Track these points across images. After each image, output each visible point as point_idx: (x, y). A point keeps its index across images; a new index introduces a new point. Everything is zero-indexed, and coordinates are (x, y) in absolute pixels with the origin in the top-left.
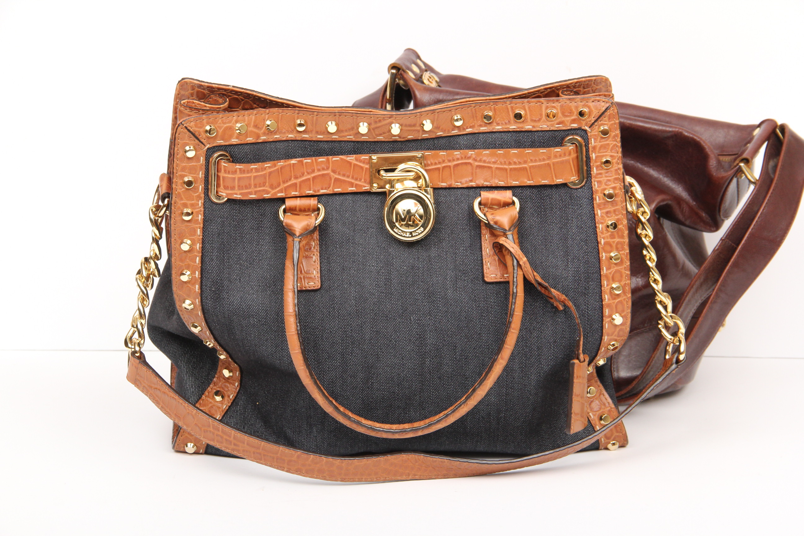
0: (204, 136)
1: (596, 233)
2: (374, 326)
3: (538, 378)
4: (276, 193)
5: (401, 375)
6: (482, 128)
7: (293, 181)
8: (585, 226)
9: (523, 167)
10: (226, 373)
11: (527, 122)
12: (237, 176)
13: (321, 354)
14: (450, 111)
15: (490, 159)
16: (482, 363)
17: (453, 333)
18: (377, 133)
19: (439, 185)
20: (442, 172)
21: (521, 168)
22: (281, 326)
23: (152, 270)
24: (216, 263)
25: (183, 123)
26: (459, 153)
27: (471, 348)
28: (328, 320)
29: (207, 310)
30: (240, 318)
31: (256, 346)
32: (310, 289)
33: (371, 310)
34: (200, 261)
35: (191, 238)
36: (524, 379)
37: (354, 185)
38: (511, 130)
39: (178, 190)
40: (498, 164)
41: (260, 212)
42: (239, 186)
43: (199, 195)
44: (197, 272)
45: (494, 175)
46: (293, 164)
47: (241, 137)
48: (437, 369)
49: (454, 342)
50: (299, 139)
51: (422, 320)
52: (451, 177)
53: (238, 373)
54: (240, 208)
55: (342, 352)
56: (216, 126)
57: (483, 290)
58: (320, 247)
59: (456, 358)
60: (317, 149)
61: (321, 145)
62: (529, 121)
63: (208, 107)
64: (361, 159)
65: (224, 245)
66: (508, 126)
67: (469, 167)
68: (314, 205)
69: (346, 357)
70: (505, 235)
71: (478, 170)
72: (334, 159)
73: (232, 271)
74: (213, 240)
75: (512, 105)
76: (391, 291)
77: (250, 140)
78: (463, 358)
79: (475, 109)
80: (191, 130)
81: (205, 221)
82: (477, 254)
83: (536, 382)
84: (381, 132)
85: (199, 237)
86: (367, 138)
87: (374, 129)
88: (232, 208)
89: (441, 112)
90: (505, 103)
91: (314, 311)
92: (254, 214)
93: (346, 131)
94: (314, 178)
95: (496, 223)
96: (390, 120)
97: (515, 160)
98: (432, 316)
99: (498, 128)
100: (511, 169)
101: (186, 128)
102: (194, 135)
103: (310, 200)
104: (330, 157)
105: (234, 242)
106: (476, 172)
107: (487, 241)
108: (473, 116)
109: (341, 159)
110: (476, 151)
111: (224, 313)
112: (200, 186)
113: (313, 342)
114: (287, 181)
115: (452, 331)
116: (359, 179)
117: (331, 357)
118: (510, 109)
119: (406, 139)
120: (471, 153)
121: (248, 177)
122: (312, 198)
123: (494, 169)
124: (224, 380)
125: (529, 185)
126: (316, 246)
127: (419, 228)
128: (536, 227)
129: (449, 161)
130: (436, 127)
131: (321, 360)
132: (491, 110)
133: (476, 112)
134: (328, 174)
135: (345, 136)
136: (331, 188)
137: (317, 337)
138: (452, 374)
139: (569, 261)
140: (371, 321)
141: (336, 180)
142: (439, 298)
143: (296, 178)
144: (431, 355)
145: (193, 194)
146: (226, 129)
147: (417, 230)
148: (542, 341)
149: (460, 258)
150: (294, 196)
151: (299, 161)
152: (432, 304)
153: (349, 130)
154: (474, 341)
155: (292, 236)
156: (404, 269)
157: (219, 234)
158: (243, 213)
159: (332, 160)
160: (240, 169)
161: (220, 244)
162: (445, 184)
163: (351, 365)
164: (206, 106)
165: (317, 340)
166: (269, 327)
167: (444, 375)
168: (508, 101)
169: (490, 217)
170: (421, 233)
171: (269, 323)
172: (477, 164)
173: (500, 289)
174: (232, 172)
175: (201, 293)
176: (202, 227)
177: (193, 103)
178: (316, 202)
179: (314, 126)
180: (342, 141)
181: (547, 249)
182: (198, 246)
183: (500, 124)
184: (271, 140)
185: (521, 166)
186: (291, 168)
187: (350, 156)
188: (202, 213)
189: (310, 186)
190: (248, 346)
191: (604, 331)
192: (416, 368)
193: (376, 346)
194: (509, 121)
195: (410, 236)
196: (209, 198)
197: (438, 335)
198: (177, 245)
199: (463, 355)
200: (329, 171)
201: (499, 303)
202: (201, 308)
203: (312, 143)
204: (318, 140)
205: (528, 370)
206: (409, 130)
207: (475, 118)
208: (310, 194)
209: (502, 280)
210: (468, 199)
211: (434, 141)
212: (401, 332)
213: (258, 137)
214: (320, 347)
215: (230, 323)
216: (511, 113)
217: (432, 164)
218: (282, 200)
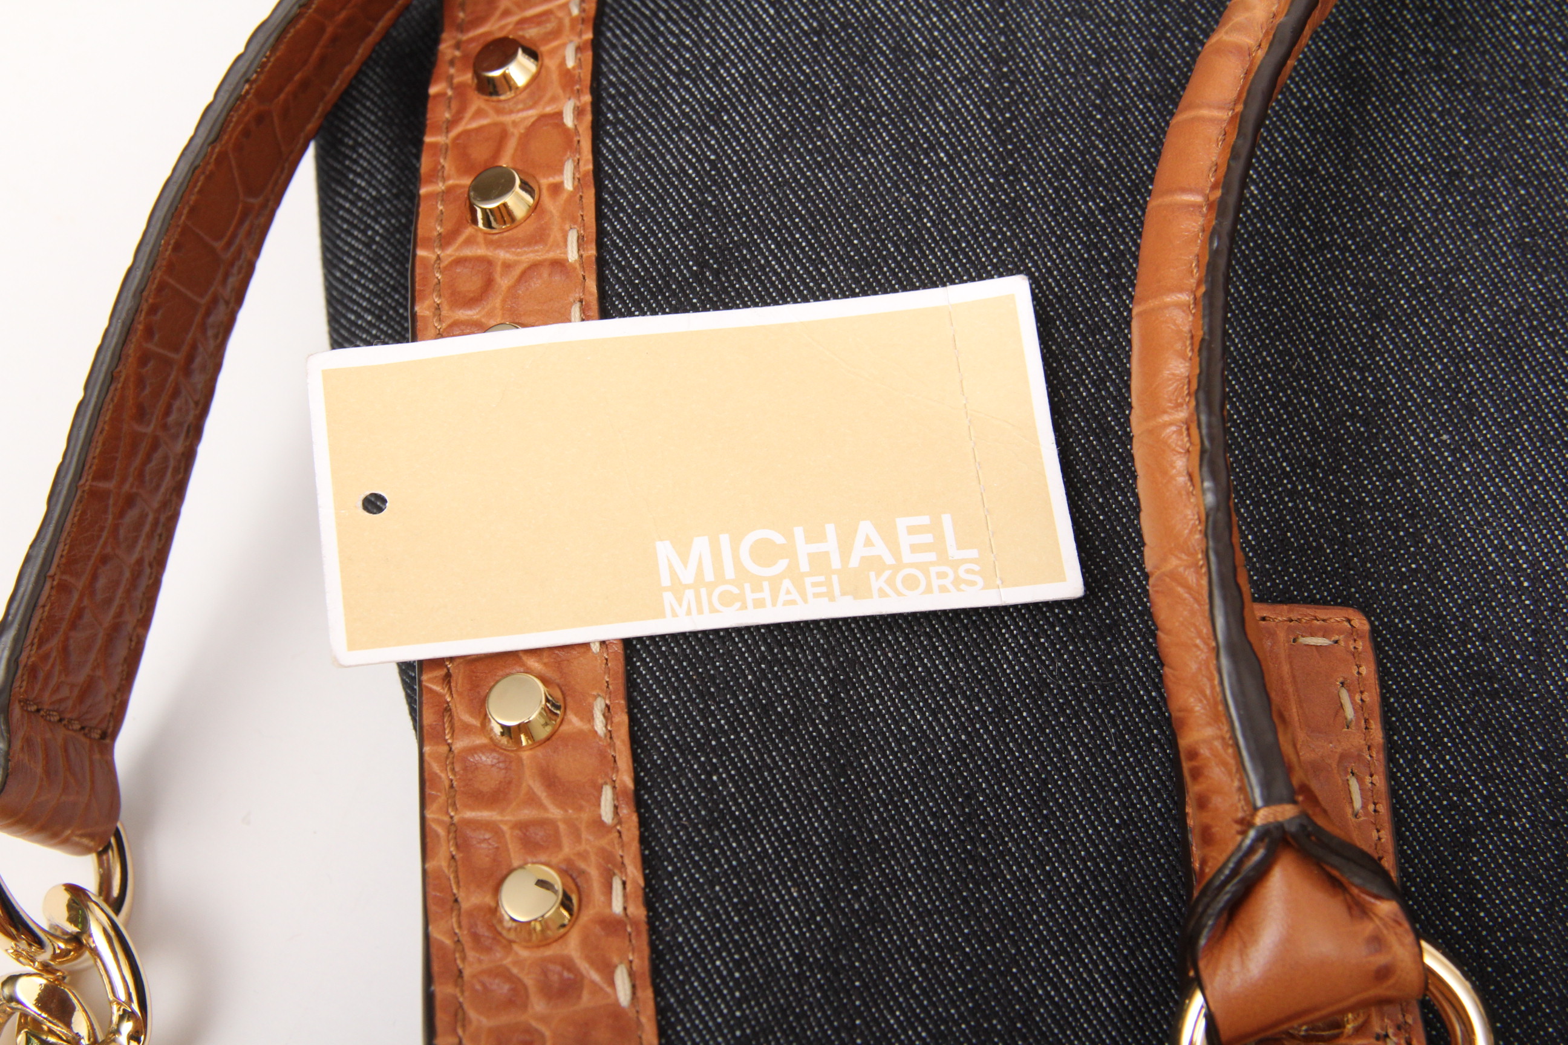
1: (650, 863)
8: (717, 913)
16: (1353, 149)
36: (1092, 47)
57: (1369, 576)
78: (1471, 179)
128: (1037, 943)
139: (826, 707)
148: (995, 251)
154: (1411, 274)
181: (967, 798)
191: (592, 285)
201: (1267, 491)
205: (1069, 98)
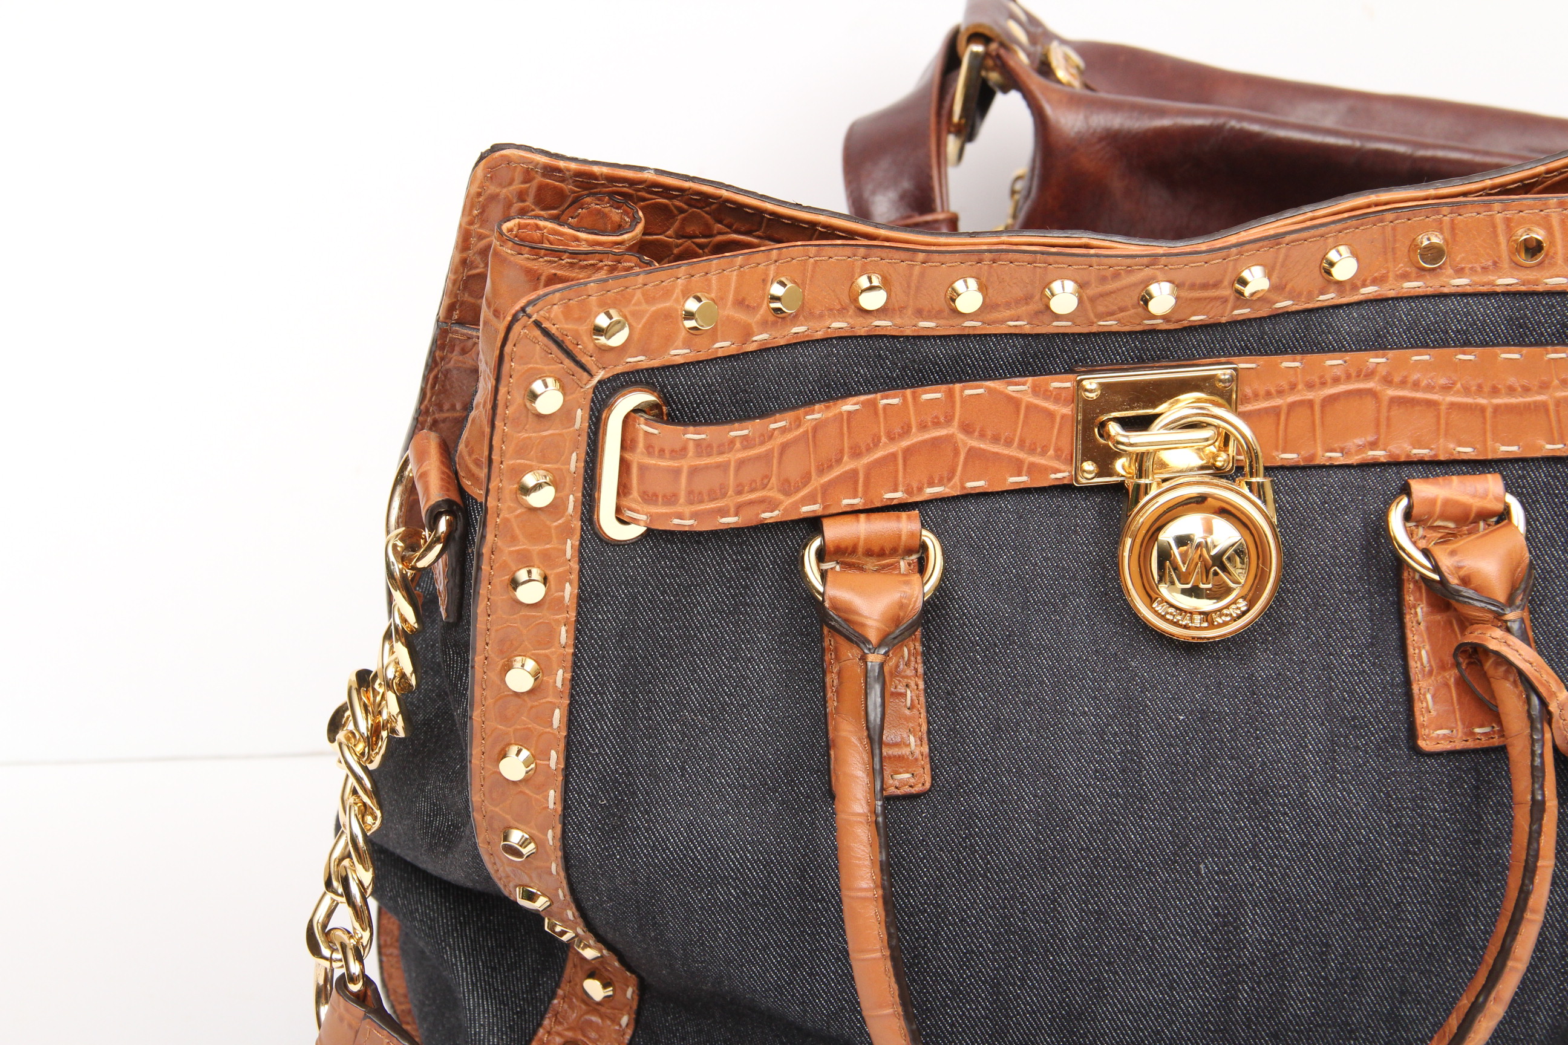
0: (591, 346)
2: (1092, 897)
3: (1557, 1020)
4: (796, 506)
5: (1165, 1034)
6: (1408, 285)
7: (848, 465)
9: (1535, 402)
10: (595, 989)
11: (1553, 265)
12: (685, 464)
13: (931, 987)
14: (1322, 236)
15: (1432, 378)
17: (1322, 907)
18: (1101, 309)
19: (1274, 457)
20: (1287, 420)
21: (1529, 404)
22: (813, 907)
23: (385, 716)
24: (612, 725)
25: (529, 310)
26: (1340, 362)
27: (1371, 946)
28: (954, 886)
29: (580, 861)
30: (685, 887)
31: (729, 962)
32: (898, 792)
33: (1083, 849)
34: (565, 719)
35: (539, 655)
37: (1025, 468)
38: (1498, 289)
39: (504, 514)
40: (1457, 393)
41: (744, 561)
42: (690, 493)
43: (567, 523)
44: (553, 754)
45: (1443, 426)
46: (849, 412)
47: (697, 340)
48: (1269, 1011)
49: (1323, 934)
50: (862, 332)
51: (1231, 871)
52: (1314, 435)
53: (629, 992)
54: (685, 551)
55: (996, 978)
56: (626, 311)
58: (924, 663)
59: (1325, 978)
60: (914, 361)
61: (926, 348)
62: (1560, 262)
63: (586, 241)
64: (1051, 389)
65: (634, 667)
66: (1491, 278)
67: (1370, 404)
68: (912, 534)
69: (1005, 991)
70: (1499, 620)
71: (1396, 412)
72: (968, 392)
73: (660, 743)
74: (604, 656)
75: (1509, 214)
76: (1141, 788)
77: (724, 346)
79: (1394, 229)
80: (553, 330)
81: (582, 599)
82: (1390, 665)
83: (1547, 1031)
84: (1115, 308)
85: (562, 650)
86: (1069, 323)
87: (1093, 300)
88: (660, 553)
89: (1298, 240)
90: (1488, 205)
91: (911, 861)
92: (725, 566)
93: (1008, 305)
94: (908, 452)
95: (1465, 581)
96: (1148, 272)
97: (1512, 380)
98: (1261, 860)
99: (1461, 282)
100: (1497, 409)
101: (537, 324)
102: (559, 344)
103: (899, 518)
104: (958, 386)
105: (665, 654)
106: (1388, 419)
107: (1422, 626)
108: (1385, 248)
109: (990, 390)
110: (1391, 354)
111: (633, 872)
112: (571, 496)
113: (909, 953)
114: (830, 467)
115: (1319, 902)
116: (1039, 450)
117: (961, 992)
118: (1501, 228)
119: (1185, 323)
120: (1375, 360)
121: (718, 466)
122: (904, 515)
123: (1443, 408)
124: (583, 1007)
125: (1550, 454)
126: (913, 659)
127: (1234, 602)
129: (1310, 386)
130: (1277, 288)
131: (930, 1003)
132: (1441, 231)
133: (1394, 236)
134: (949, 438)
135: (1003, 322)
136: (956, 480)
137: (920, 936)
138: (1312, 1023)
140: (1083, 883)
141: (972, 453)
142: (1283, 805)
143: (856, 454)
144: (1255, 971)
145: (548, 523)
146: (656, 317)
147: (1227, 607)
149: (1344, 681)
150: (848, 509)
151: (863, 403)
152: (1261, 825)
153: (1018, 302)
155: (858, 645)
156: (1178, 719)
157: (622, 635)
158: (693, 566)
159: (962, 396)
160: (698, 443)
161: (625, 665)
162: (1294, 456)
163: (1019, 1014)
164: (577, 239)
165: (920, 945)
166: (776, 911)
167: (1289, 1028)
168: (1497, 203)
169: (1446, 563)
170: (1239, 617)
171: (775, 901)
172: (1392, 392)
173: (1459, 768)
174: (673, 451)
175: (564, 814)
176: (574, 619)
177: (538, 227)
178: (916, 525)
179: (912, 292)
180: (990, 335)
182: (560, 677)
183: (1467, 271)
184: (782, 342)
185: (1528, 399)
186: (841, 429)
187: (1017, 380)
188: (574, 577)
189: (896, 477)
190: (702, 962)
192: (1210, 1012)
193: (1095, 955)
194: (1495, 263)
195: (1205, 624)
196: (593, 529)
197: (1279, 913)
198: (493, 676)
199: (1348, 968)
200: (953, 430)
202: (560, 854)
203: (900, 343)
204: (921, 333)
206: (1199, 300)
207: (1390, 255)
208: (895, 502)
209: (1471, 744)
210: (1362, 500)
211: (1261, 325)
212: (1170, 911)
213: (748, 334)
214: (928, 966)
215: (653, 897)
216: (1502, 239)
217: (1256, 396)
218: (813, 525)
